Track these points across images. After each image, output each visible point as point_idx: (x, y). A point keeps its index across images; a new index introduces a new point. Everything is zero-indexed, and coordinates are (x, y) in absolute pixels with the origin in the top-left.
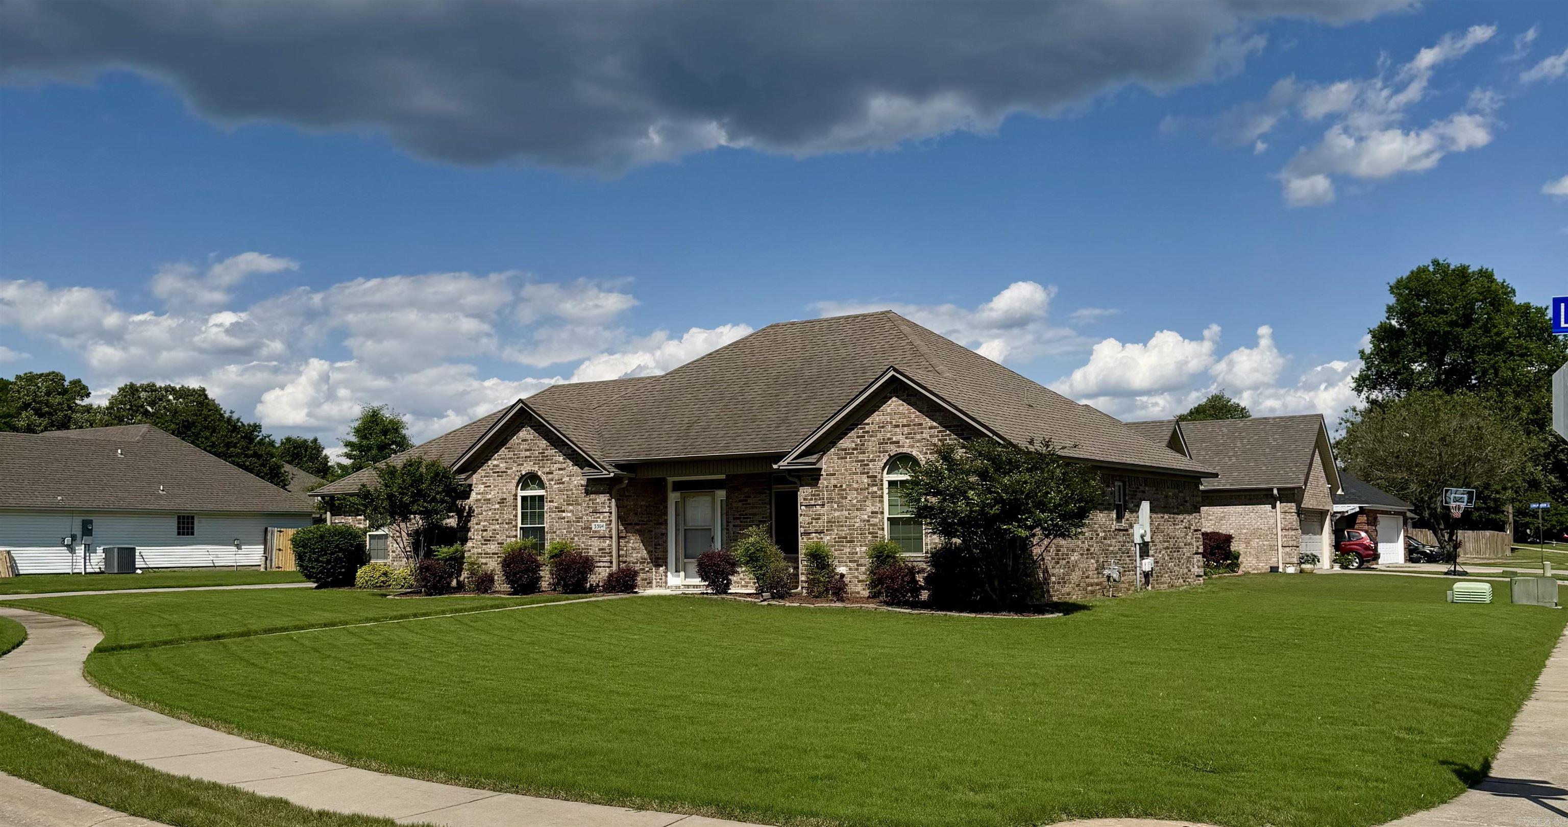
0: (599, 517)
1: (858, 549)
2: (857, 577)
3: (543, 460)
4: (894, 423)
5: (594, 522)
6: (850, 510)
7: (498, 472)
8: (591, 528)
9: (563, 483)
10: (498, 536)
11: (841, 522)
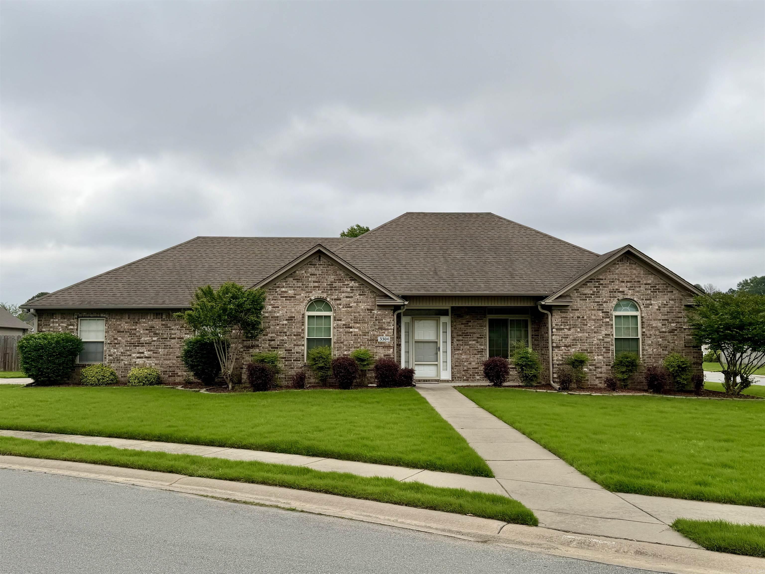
0: (384, 333)
1: (595, 358)
2: (595, 375)
3: (331, 290)
4: (621, 280)
5: (380, 335)
6: (589, 332)
7: (287, 297)
8: (377, 340)
9: (351, 307)
10: (286, 345)
11: (583, 340)
